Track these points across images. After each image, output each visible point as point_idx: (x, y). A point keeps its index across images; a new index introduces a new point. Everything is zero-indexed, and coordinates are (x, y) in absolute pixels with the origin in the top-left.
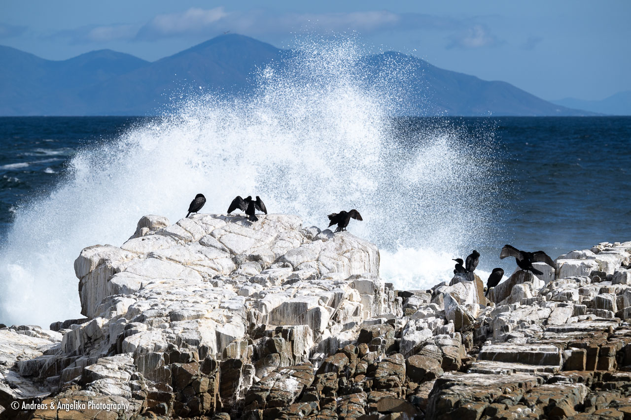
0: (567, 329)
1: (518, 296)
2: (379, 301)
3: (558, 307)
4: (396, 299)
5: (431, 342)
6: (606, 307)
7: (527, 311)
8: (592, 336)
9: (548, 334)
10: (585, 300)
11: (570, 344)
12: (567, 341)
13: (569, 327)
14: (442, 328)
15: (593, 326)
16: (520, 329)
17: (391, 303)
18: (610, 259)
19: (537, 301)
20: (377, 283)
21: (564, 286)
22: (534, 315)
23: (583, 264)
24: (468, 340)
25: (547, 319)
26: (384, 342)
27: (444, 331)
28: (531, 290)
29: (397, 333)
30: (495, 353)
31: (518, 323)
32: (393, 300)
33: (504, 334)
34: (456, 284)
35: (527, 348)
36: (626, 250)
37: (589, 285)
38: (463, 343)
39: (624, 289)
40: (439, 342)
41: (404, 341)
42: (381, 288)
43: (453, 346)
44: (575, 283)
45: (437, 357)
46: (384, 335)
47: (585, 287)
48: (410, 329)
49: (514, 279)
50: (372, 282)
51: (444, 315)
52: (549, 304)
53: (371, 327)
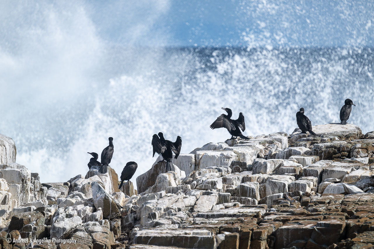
0: (217, 215)
1: (163, 185)
2: (26, 190)
3: (203, 195)
4: (41, 189)
5: (81, 229)
6: (249, 195)
7: (174, 199)
8: (242, 221)
9: (198, 220)
10: (228, 189)
11: (221, 229)
12: (219, 226)
13: (219, 213)
14: (91, 216)
15: (241, 212)
16: (167, 217)
17: (36, 193)
18: (247, 151)
19: (182, 189)
20: (24, 173)
21: (208, 175)
22: (180, 203)
23: (222, 154)
24: (117, 227)
25: (193, 206)
26: (35, 229)
27: (93, 218)
28: (175, 179)
29: (47, 221)
30: (150, 237)
31: (165, 210)
32: (38, 189)
33: (151, 221)
34: (93, 177)
35: (181, 233)
36: (260, 143)
37: (230, 174)
38: (111, 230)
39: (266, 178)
40: (89, 229)
41: (54, 228)
42: (28, 177)
43: (103, 233)
44: (217, 172)
45: (88, 243)
46: (35, 222)
47: (227, 176)
48: (60, 216)
49: (157, 169)
50: (19, 172)
51: (92, 203)
52: (194, 192)
53: (22, 214)
